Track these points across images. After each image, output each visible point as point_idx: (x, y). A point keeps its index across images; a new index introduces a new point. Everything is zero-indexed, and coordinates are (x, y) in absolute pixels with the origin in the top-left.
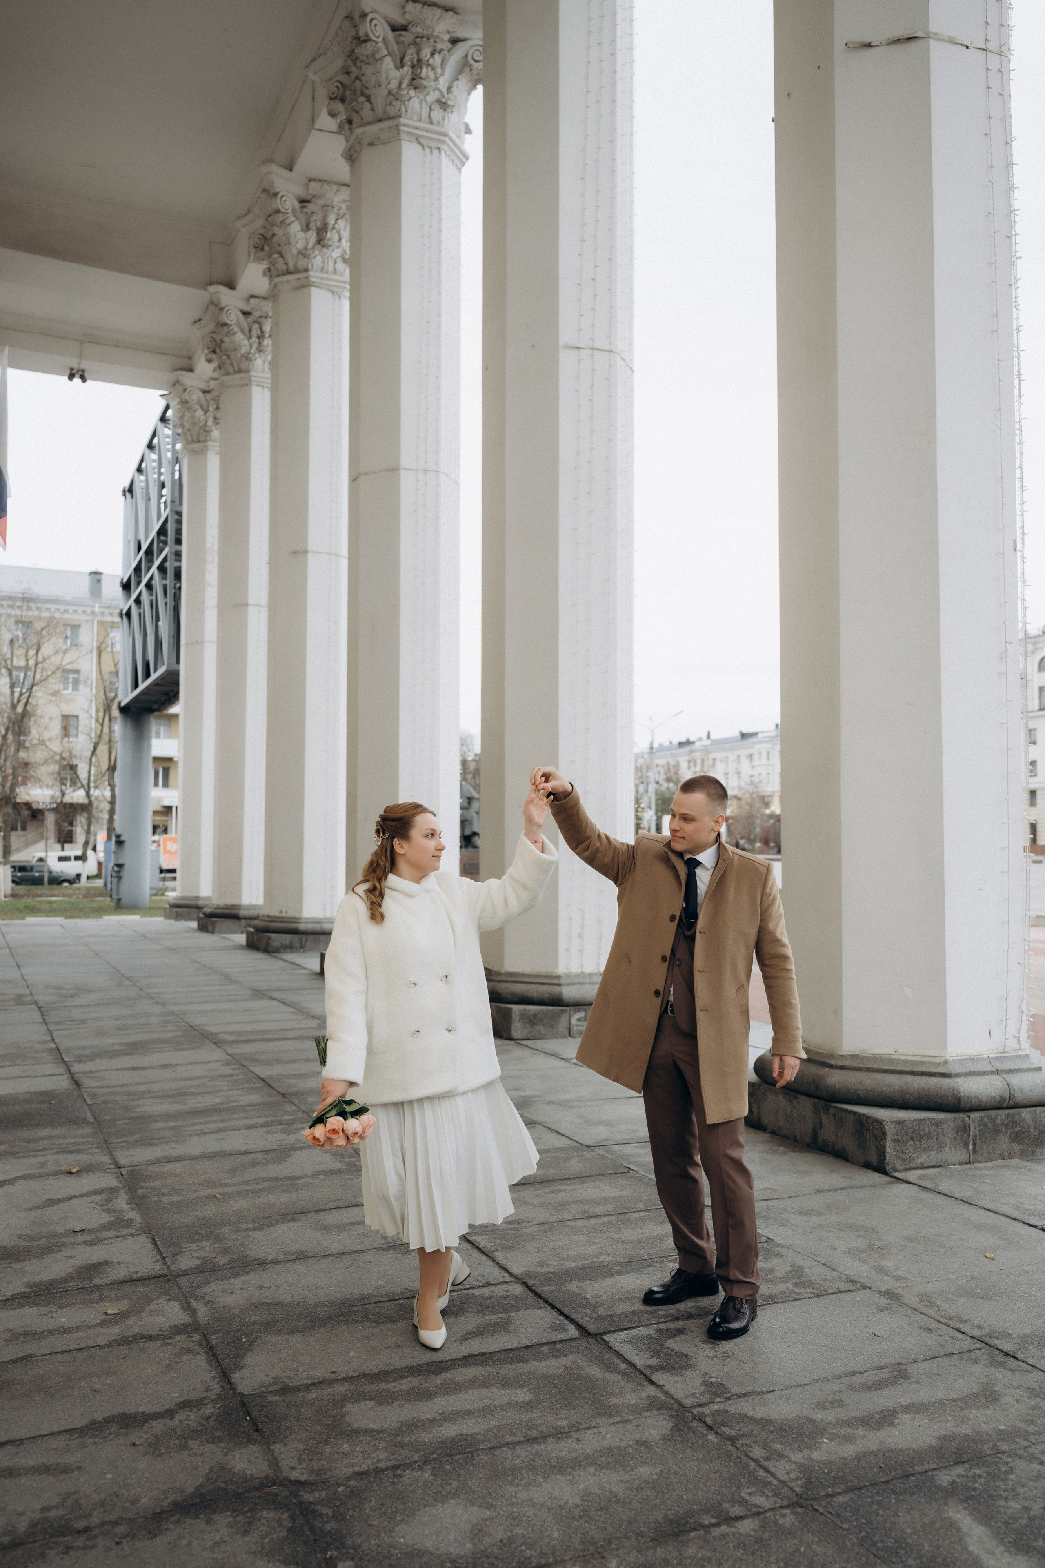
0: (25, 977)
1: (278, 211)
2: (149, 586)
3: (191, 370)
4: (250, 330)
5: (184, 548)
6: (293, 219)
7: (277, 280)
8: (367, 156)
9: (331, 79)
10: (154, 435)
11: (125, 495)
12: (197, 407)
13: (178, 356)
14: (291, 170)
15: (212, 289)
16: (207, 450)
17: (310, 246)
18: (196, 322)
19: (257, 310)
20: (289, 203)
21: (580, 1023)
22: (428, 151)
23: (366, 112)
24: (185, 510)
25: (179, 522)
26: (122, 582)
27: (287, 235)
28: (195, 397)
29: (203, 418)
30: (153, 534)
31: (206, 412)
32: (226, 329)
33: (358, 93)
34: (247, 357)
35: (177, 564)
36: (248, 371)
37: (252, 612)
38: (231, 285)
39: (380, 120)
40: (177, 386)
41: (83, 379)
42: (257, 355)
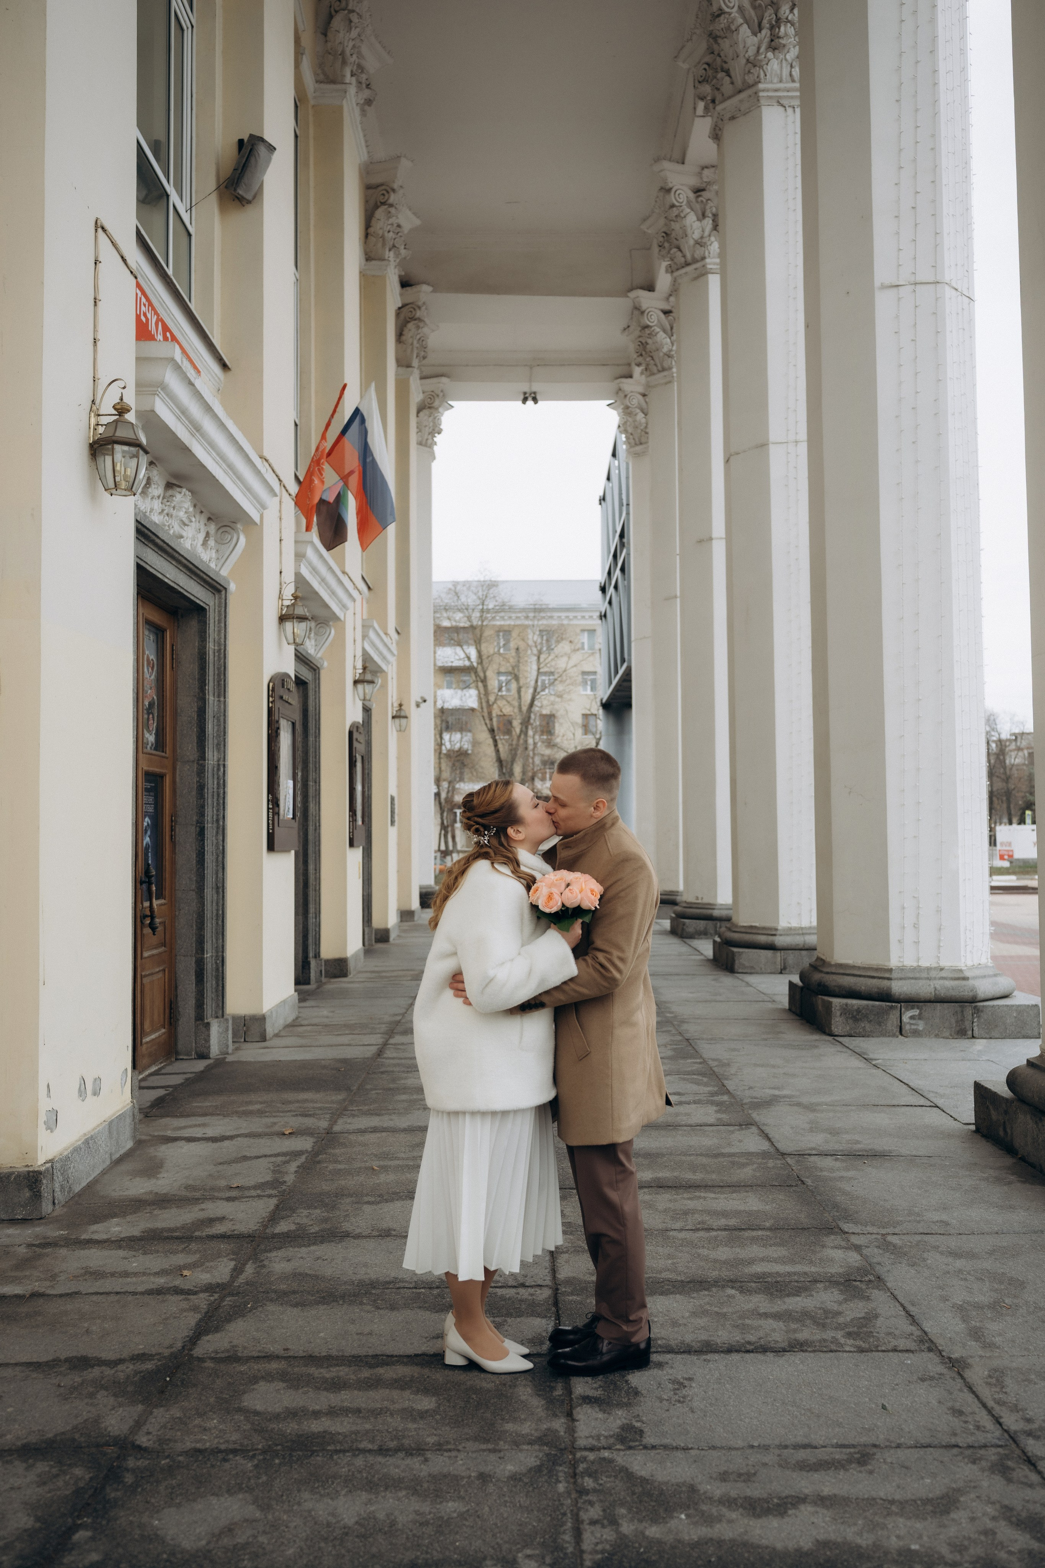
1: (673, 206)
2: (616, 588)
3: (631, 377)
6: (689, 210)
7: (676, 274)
8: (730, 131)
9: (699, 63)
10: (616, 444)
11: (601, 505)
12: (638, 411)
13: (618, 365)
14: (683, 163)
15: (632, 294)
17: (706, 233)
18: (625, 329)
20: (683, 195)
21: (912, 1022)
22: (790, 110)
23: (727, 88)
26: (599, 586)
27: (684, 228)
28: (635, 402)
29: (644, 420)
30: (617, 537)
32: (647, 331)
33: (719, 70)
34: (669, 355)
36: (670, 368)
38: (651, 288)
39: (740, 92)
40: (620, 393)
41: (535, 400)
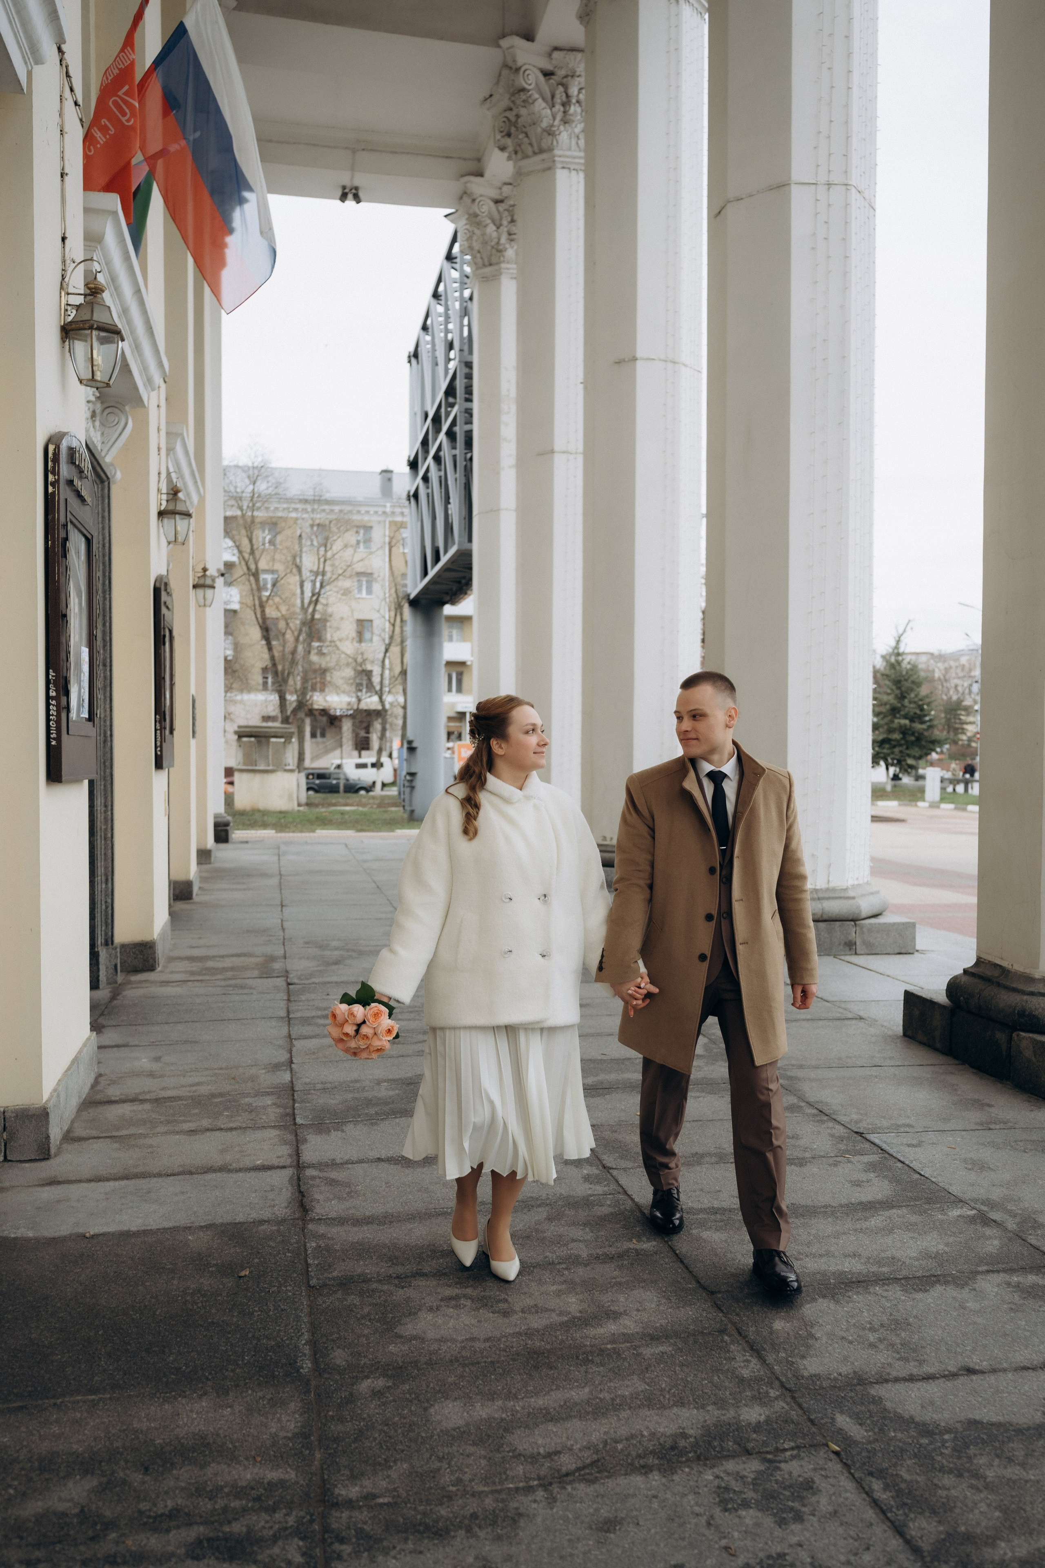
0: (286, 924)
2: (437, 459)
3: (481, 175)
4: (553, 97)
5: (476, 406)
10: (439, 280)
11: (410, 362)
12: (489, 221)
13: (465, 159)
15: (505, 43)
16: (501, 274)
18: (486, 100)
19: (561, 68)
24: (476, 359)
25: (469, 377)
26: (409, 461)
28: (485, 209)
29: (495, 235)
30: (440, 395)
31: (498, 228)
32: (523, 96)
34: (550, 132)
35: (467, 427)
36: (551, 150)
37: (559, 461)
38: (529, 37)
40: (465, 198)
41: (357, 199)
42: (562, 128)
